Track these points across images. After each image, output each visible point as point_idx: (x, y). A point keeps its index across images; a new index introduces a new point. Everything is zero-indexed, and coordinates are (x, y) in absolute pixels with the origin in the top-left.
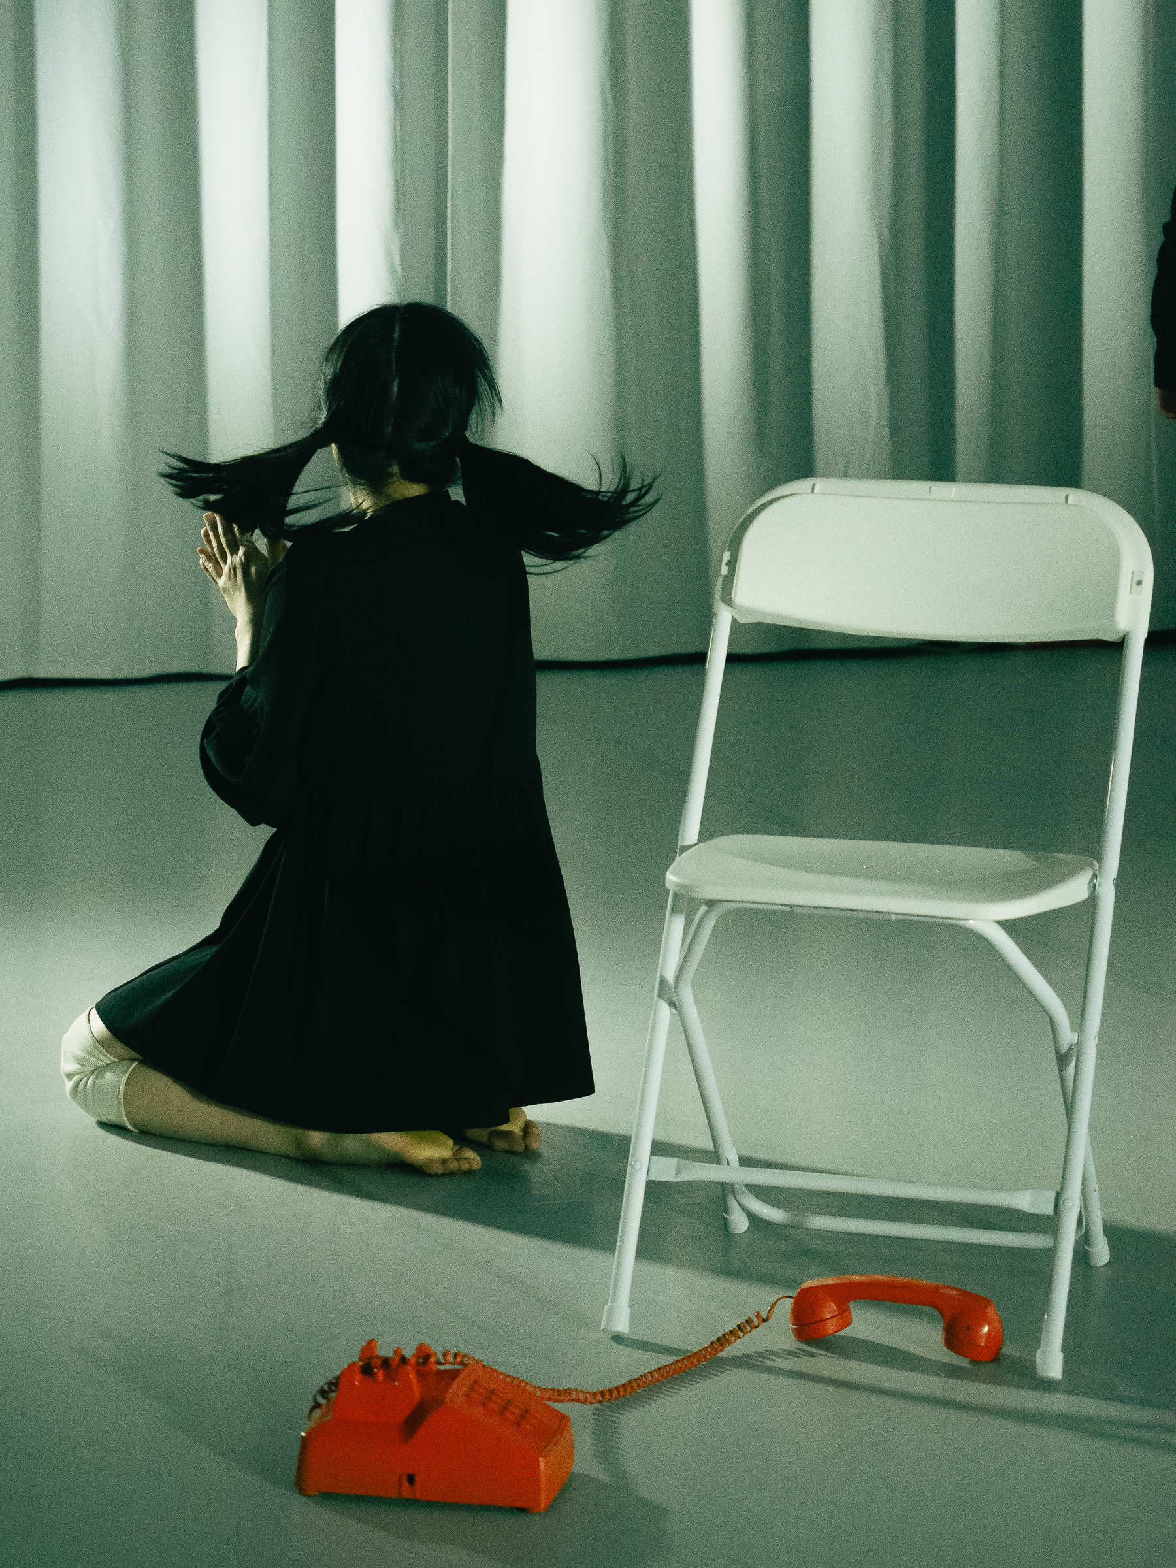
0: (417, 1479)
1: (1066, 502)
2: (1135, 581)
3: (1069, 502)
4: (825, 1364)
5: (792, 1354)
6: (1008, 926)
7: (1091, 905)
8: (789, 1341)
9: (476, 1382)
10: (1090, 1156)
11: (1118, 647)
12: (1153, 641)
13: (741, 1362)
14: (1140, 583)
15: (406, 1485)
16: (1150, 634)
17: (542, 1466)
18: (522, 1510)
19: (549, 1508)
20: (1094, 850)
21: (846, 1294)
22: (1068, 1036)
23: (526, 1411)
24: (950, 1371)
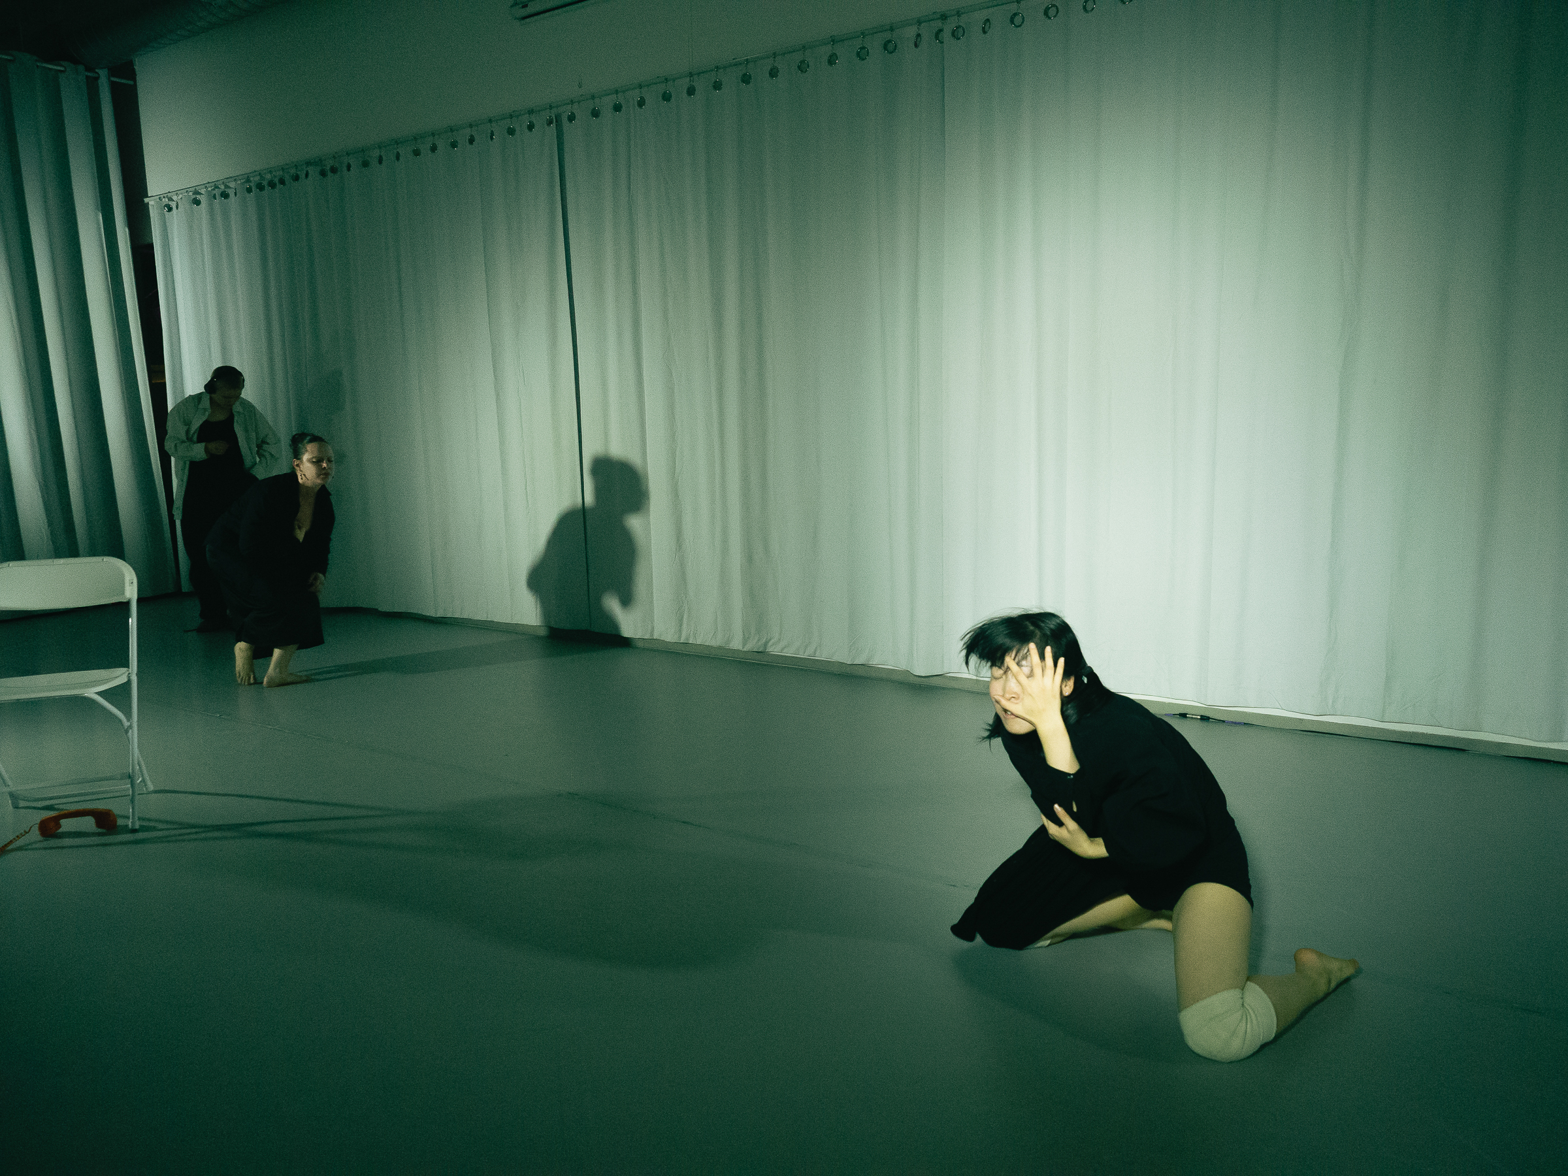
2: (131, 581)
3: (103, 560)
4: (53, 842)
5: (40, 841)
6: (99, 693)
7: (129, 682)
8: (40, 838)
11: (127, 604)
12: (139, 600)
13: (20, 849)
20: (125, 664)
21: (56, 820)
22: (126, 724)
24: (99, 834)
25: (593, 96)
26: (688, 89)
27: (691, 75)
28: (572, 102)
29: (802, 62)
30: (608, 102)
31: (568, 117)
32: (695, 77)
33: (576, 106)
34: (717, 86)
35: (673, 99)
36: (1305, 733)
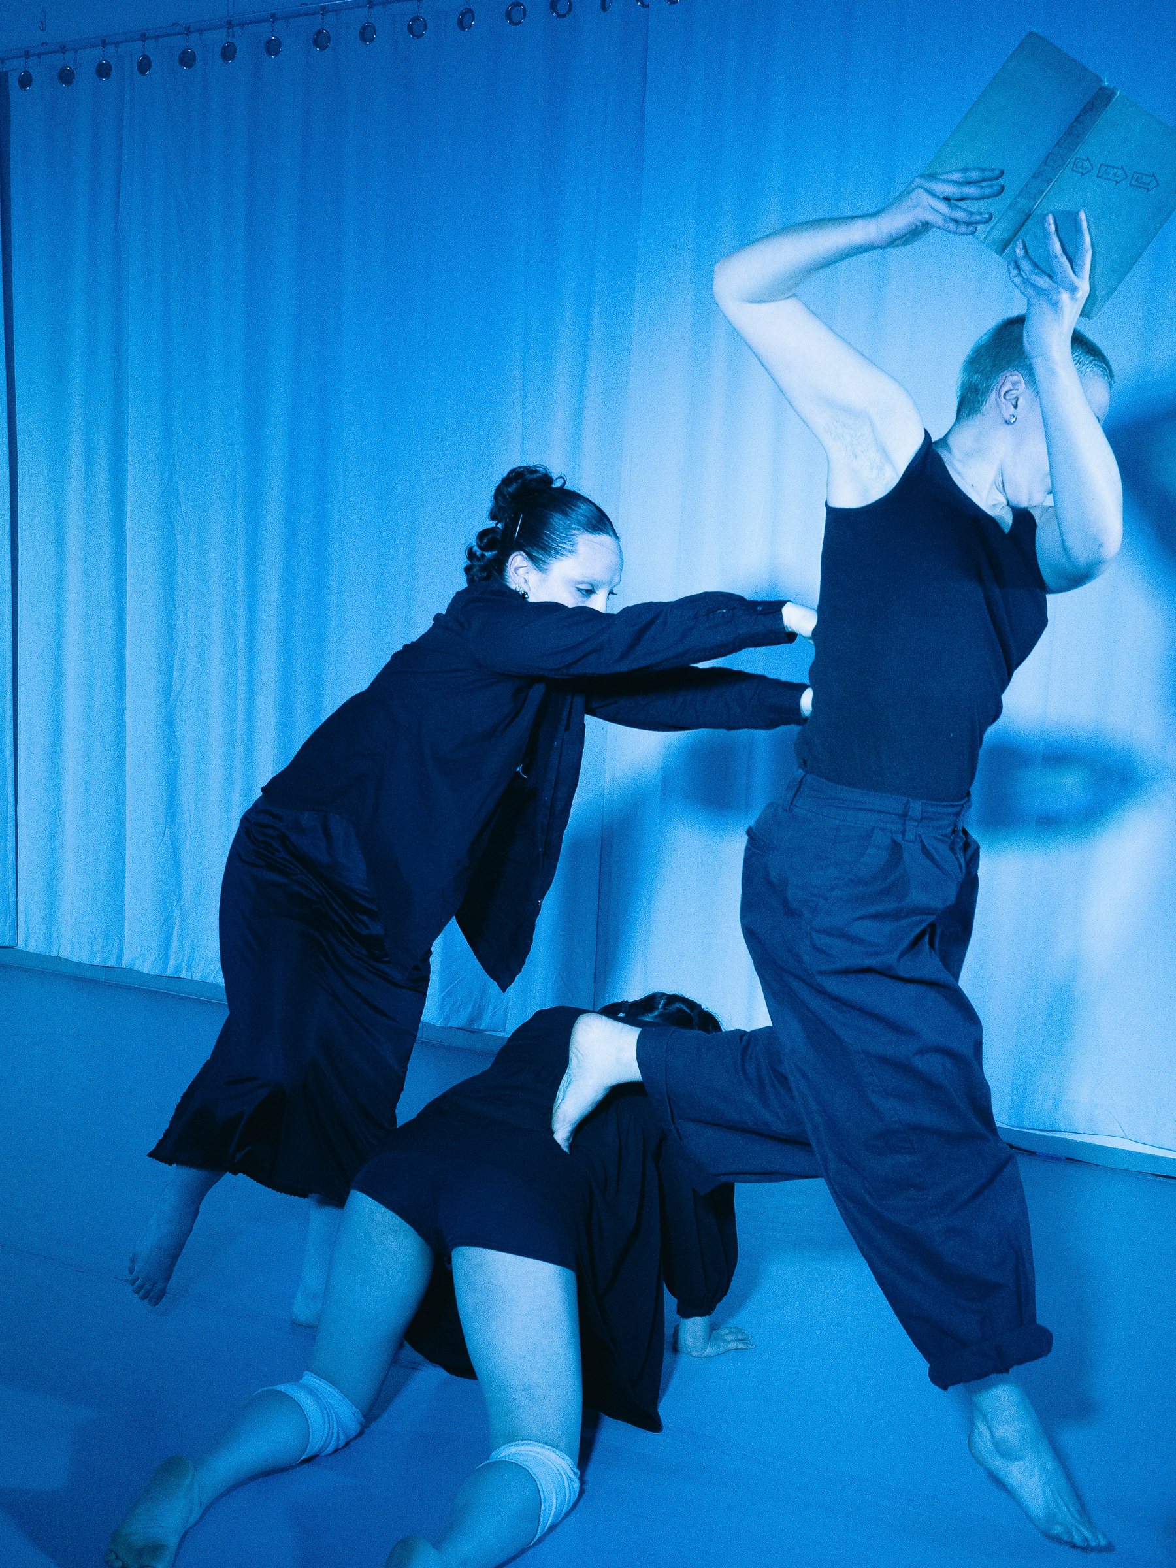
25: (64, 47)
26: (224, 48)
27: (230, 25)
28: (27, 55)
29: (415, 19)
30: (89, 59)
31: (19, 81)
32: (237, 29)
33: (34, 60)
34: (272, 47)
35: (198, 64)
36: (1162, 1179)
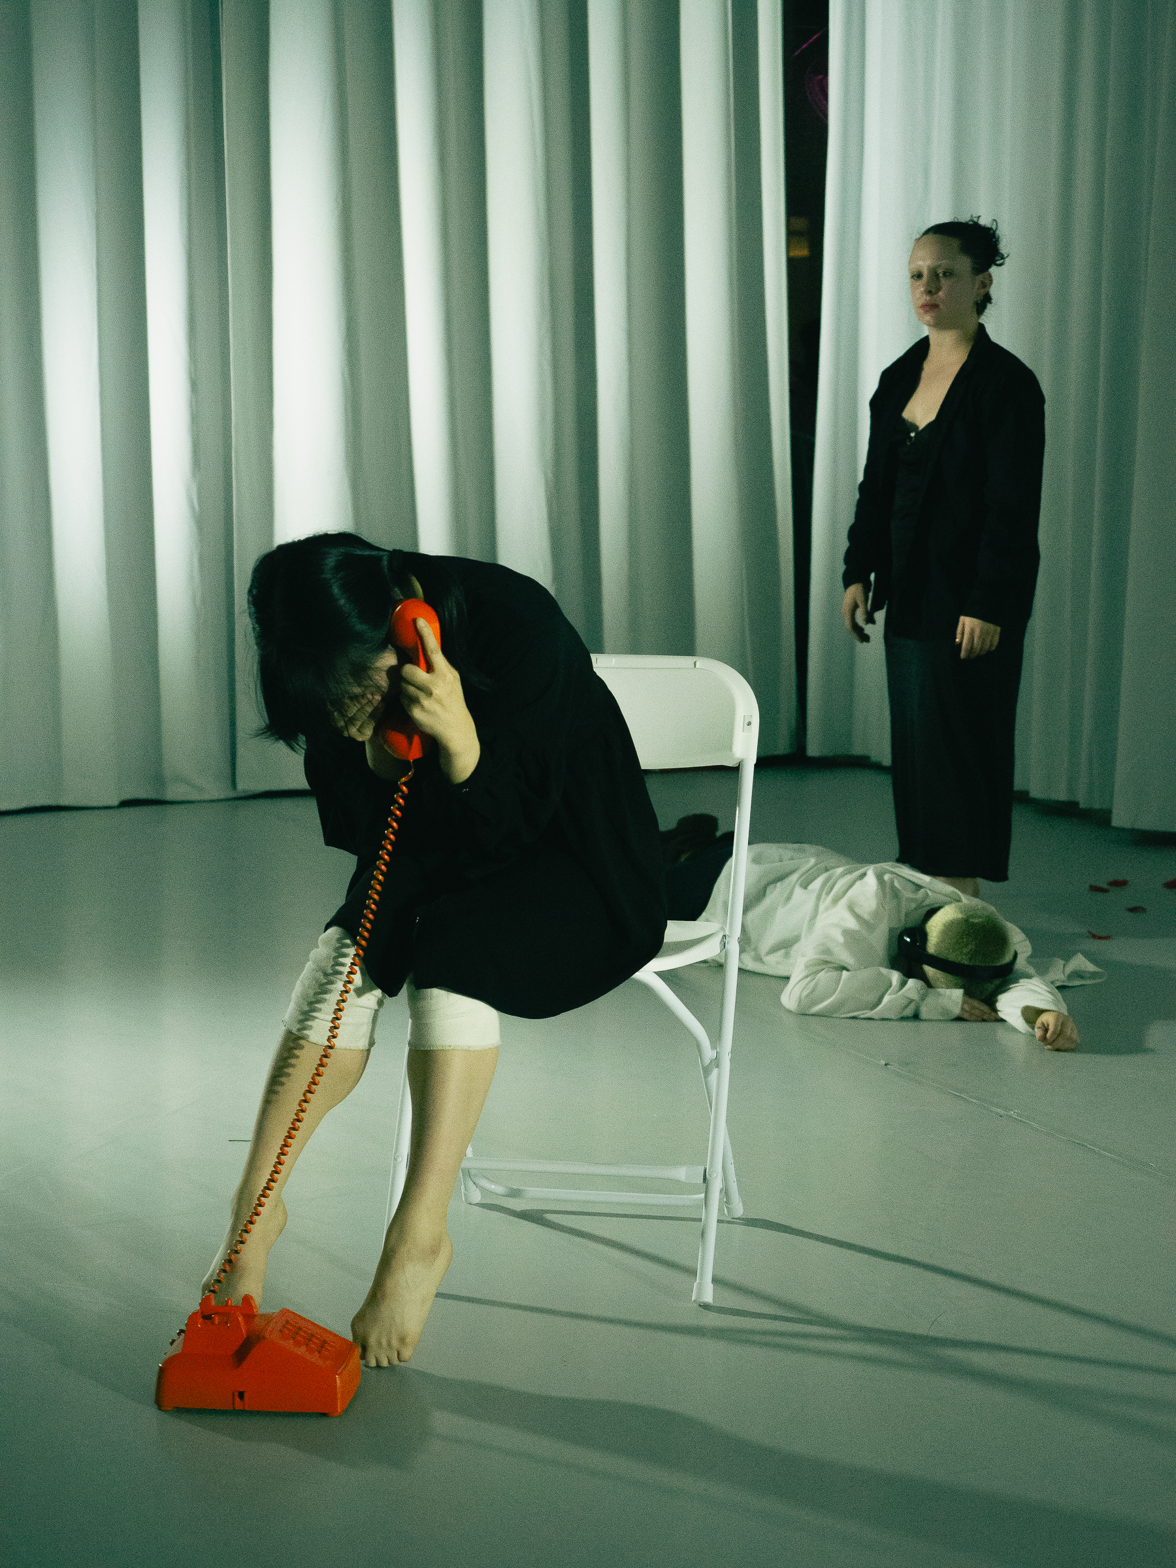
0: (246, 1396)
1: (695, 667)
2: (746, 722)
3: (697, 666)
9: (287, 1322)
10: (728, 1141)
11: (734, 771)
12: (763, 764)
14: (749, 724)
15: (237, 1399)
16: (758, 759)
17: (338, 1381)
18: (324, 1415)
19: (346, 1411)
22: (709, 1054)
23: (325, 1342)
